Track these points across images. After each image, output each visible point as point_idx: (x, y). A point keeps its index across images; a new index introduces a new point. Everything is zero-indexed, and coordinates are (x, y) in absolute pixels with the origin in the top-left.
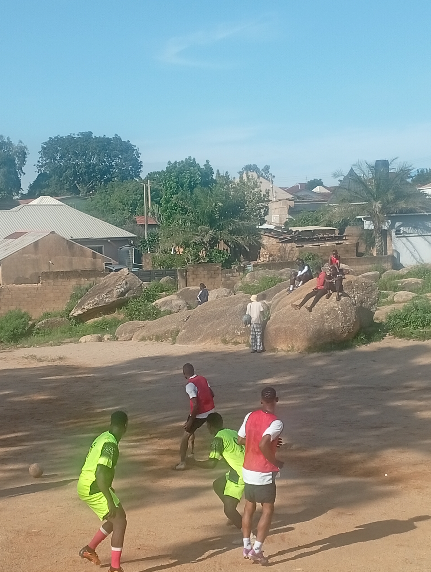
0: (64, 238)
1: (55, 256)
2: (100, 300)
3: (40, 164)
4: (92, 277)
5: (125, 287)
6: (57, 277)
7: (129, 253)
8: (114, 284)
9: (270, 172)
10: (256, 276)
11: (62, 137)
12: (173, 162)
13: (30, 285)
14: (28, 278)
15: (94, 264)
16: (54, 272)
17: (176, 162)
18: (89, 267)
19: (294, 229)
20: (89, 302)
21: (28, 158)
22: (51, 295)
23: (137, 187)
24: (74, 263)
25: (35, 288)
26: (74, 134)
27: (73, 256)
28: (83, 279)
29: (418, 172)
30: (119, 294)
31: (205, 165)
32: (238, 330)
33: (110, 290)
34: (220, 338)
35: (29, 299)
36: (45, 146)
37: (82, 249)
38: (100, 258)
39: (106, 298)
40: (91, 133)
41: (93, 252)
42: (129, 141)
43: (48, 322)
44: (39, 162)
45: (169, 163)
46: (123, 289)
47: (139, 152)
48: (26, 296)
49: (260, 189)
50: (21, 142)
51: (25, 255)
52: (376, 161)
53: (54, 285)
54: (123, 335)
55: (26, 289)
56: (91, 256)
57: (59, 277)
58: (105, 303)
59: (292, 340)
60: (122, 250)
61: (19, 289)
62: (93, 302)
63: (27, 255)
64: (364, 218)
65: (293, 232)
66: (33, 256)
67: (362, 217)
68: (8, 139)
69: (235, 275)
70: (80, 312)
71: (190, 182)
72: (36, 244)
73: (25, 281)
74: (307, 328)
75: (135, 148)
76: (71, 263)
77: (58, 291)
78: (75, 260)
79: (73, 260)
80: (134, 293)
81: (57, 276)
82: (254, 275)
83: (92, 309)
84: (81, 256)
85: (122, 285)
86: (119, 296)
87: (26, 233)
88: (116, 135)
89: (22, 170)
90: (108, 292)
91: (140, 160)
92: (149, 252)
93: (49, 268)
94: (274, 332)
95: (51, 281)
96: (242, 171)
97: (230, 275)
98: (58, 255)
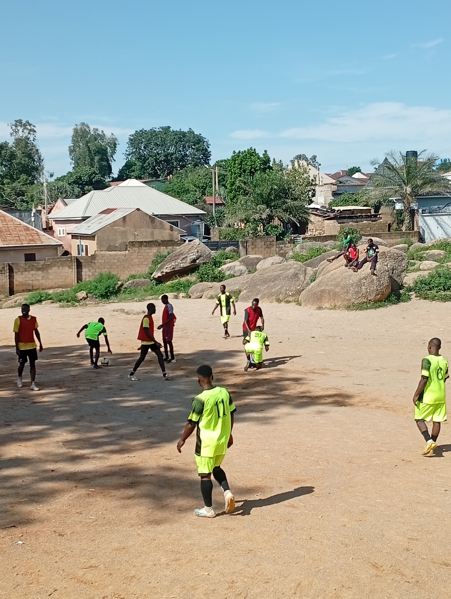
0: (147, 214)
1: (140, 228)
2: (176, 265)
3: (128, 153)
4: (170, 246)
5: (197, 255)
6: (141, 246)
7: (199, 227)
8: (188, 252)
9: (317, 161)
10: (304, 247)
11: (146, 131)
12: (237, 152)
13: (119, 252)
14: (117, 247)
15: (171, 235)
16: (138, 242)
17: (239, 152)
18: (167, 238)
19: (337, 208)
20: (167, 266)
21: (118, 148)
22: (137, 260)
23: (206, 172)
24: (155, 234)
25: (123, 255)
26: (155, 128)
27: (155, 229)
28: (162, 248)
29: (442, 161)
30: (192, 260)
31: (264, 154)
32: (289, 291)
33: (184, 256)
34: (274, 297)
35: (119, 263)
36: (132, 138)
37: (161, 223)
38: (176, 231)
39: (181, 263)
40: (169, 127)
41: (171, 226)
42: (200, 134)
43: (134, 283)
44: (127, 151)
45: (234, 152)
46: (195, 256)
47: (209, 143)
48: (116, 261)
49: (308, 174)
50: (112, 134)
51: (115, 227)
52: (407, 152)
53: (138, 252)
54: (195, 294)
55: (116, 255)
56: (169, 229)
57: (143, 245)
58: (180, 267)
59: (334, 300)
60: (194, 224)
61: (110, 255)
62: (171, 267)
63: (117, 228)
64: (396, 200)
65: (335, 211)
66: (122, 228)
67: (394, 199)
68: (102, 132)
69: (287, 246)
70: (160, 275)
71: (251, 168)
72: (124, 218)
73: (115, 249)
74: (347, 290)
75: (205, 140)
76: (152, 234)
77: (142, 257)
78: (156, 231)
79: (155, 232)
80: (204, 260)
82: (303, 246)
83: (170, 272)
84: (161, 229)
85: (194, 253)
86: (192, 262)
87: (116, 209)
88: (190, 129)
89: (113, 158)
90: (183, 259)
91: (209, 150)
92: (216, 226)
93: (135, 239)
94: (320, 293)
95: (136, 249)
96: (293, 159)
97: (283, 246)
98: (142, 228)
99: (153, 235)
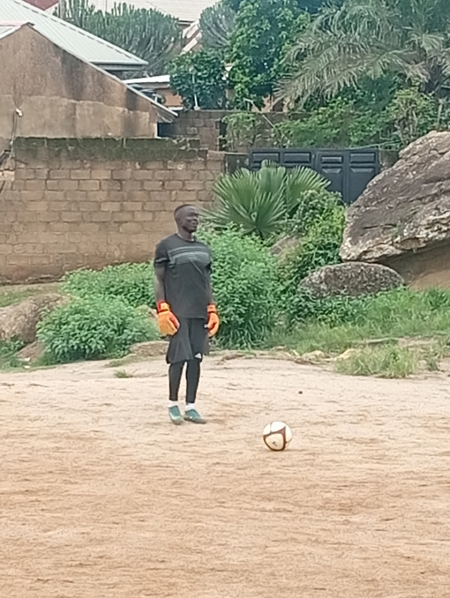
1: (32, 94)
6: (58, 155)
15: (130, 124)
24: (78, 117)
27: (78, 100)
28: (129, 165)
38: (146, 109)
41: (129, 90)
56: (125, 101)
57: (64, 154)
78: (83, 109)
81: (60, 151)
84: (99, 101)
95: (41, 165)
98: (40, 94)
99: (74, 119)
